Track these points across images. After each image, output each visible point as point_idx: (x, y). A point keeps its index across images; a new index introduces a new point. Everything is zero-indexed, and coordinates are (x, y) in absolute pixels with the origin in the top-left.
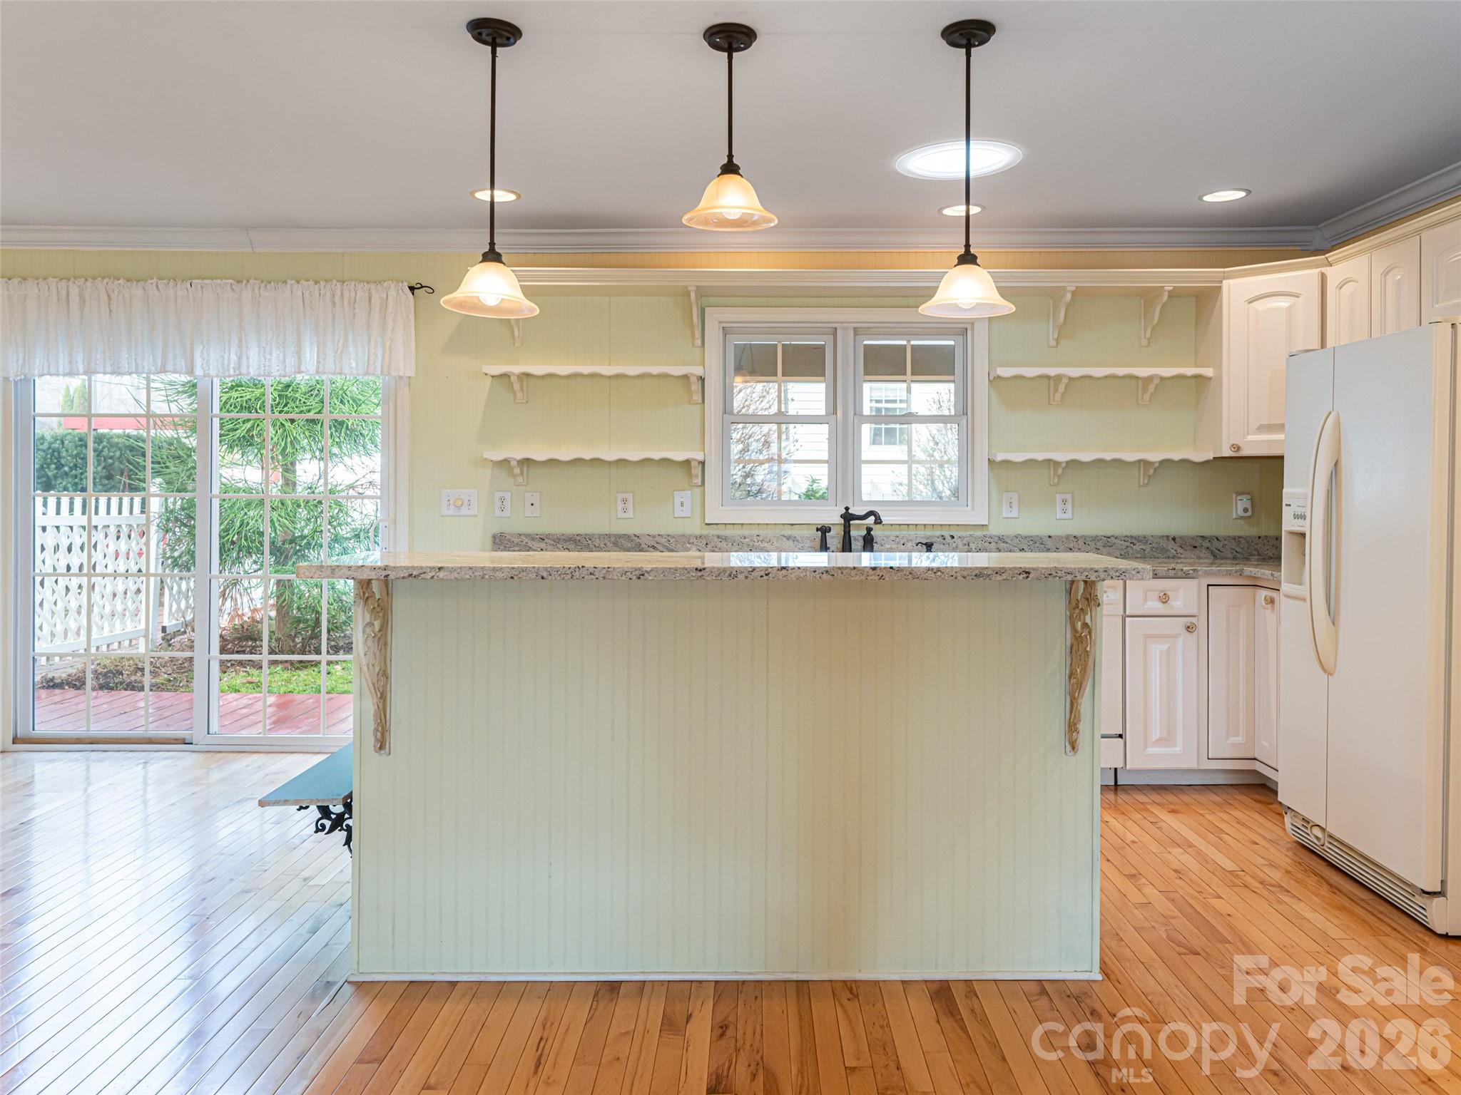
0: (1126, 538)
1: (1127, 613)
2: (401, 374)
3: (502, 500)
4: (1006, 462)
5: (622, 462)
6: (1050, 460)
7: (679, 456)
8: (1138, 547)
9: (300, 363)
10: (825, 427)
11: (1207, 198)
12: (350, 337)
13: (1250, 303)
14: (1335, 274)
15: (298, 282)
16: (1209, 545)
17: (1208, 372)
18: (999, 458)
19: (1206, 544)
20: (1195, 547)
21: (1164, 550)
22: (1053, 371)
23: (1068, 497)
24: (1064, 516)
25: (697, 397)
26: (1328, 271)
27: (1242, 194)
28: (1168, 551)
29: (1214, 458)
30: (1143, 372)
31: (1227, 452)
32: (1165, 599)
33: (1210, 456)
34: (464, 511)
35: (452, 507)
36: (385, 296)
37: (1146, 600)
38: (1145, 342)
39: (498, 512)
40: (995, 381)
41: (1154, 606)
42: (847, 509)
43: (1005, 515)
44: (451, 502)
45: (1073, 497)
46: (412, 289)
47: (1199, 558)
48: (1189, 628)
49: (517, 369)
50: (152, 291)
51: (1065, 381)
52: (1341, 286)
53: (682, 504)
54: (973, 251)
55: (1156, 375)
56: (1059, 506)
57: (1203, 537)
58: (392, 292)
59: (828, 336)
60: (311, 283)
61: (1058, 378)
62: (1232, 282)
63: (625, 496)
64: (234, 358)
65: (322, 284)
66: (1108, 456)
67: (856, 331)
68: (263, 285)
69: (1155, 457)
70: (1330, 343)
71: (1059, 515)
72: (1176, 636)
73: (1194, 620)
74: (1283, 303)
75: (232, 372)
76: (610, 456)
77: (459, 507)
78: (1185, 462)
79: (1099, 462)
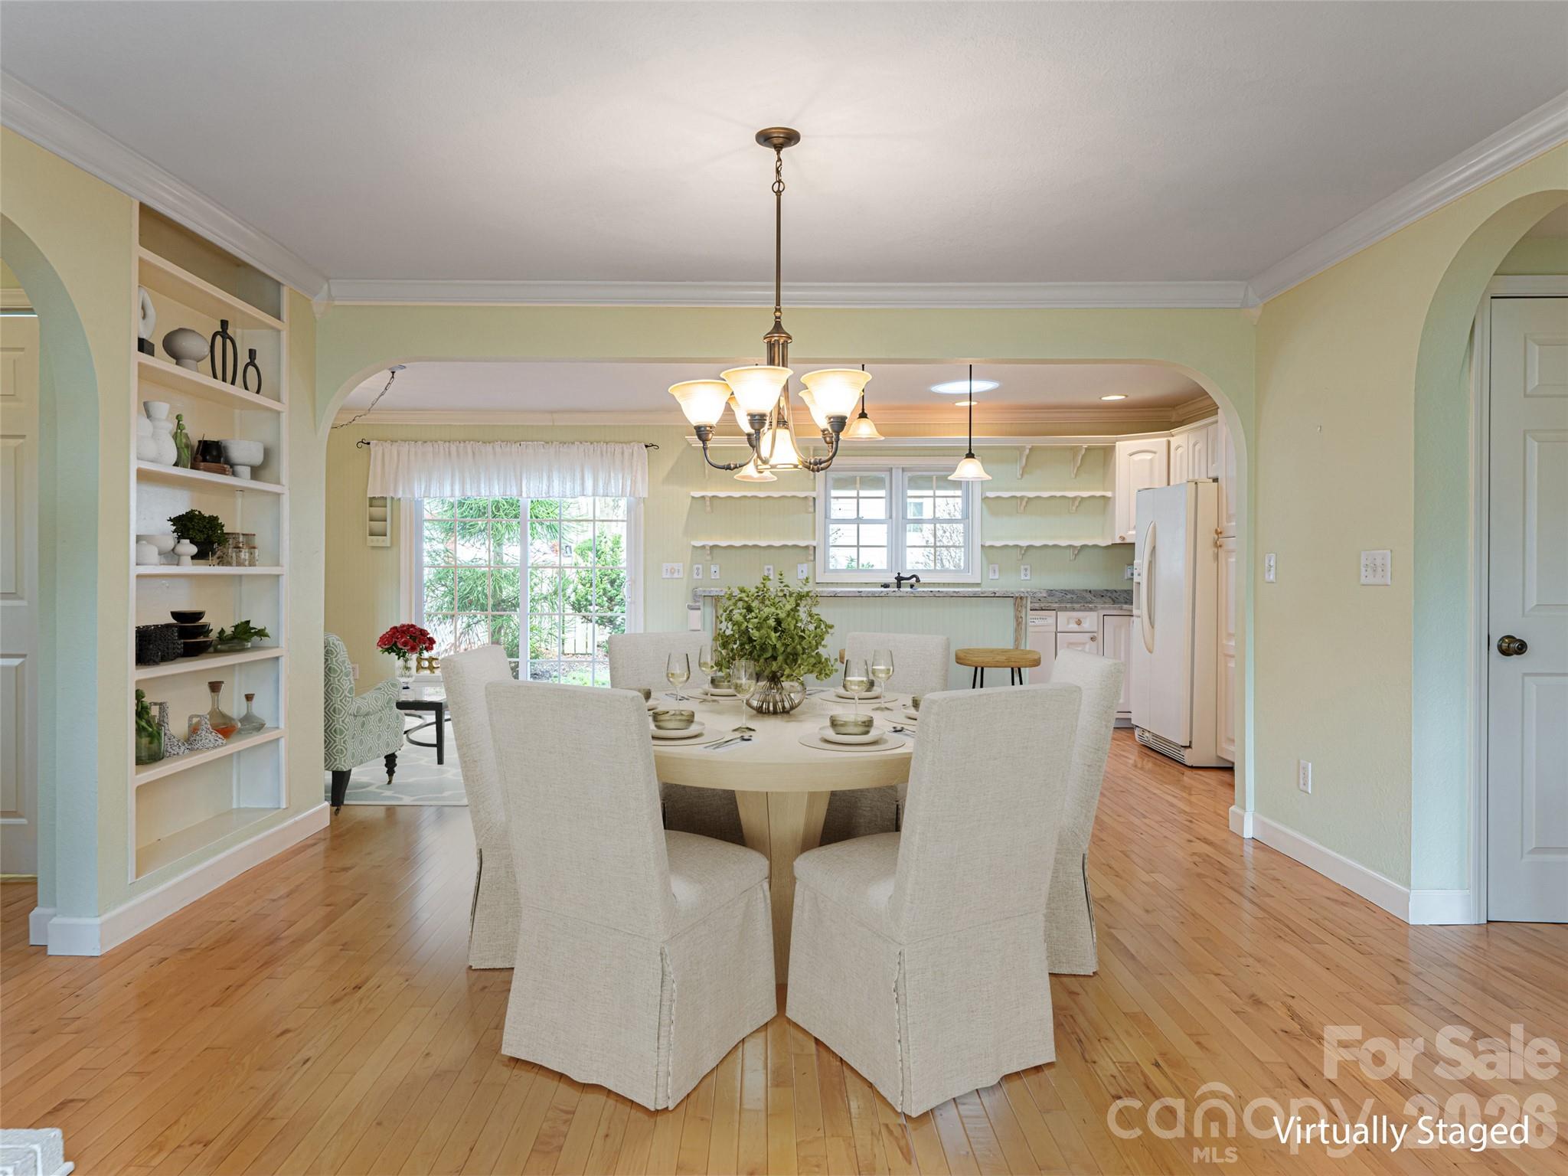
0: (1062, 591)
1: (1058, 630)
2: (641, 496)
3: (698, 569)
4: (992, 547)
5: (770, 547)
6: (1017, 546)
7: (803, 544)
8: (1069, 596)
9: (583, 490)
10: (885, 526)
11: (1104, 398)
12: (612, 475)
13: (1131, 455)
14: (1175, 441)
15: (581, 443)
16: (1110, 595)
17: (1109, 494)
18: (988, 544)
19: (1109, 594)
20: (1103, 596)
21: (1084, 598)
22: (1018, 494)
23: (1028, 567)
24: (1026, 578)
25: (811, 510)
26: (1171, 439)
27: (1123, 397)
28: (1086, 598)
29: (1113, 544)
30: (1071, 494)
31: (1118, 541)
32: (1079, 623)
33: (1110, 543)
34: (676, 575)
35: (669, 573)
36: (631, 451)
37: (1068, 623)
38: (1073, 476)
39: (695, 576)
40: (985, 499)
41: (1073, 626)
42: (899, 574)
43: (991, 578)
44: (669, 570)
45: (1031, 567)
46: (646, 446)
47: (1105, 603)
48: (1092, 639)
49: (710, 494)
50: (498, 449)
51: (1026, 499)
52: (1177, 449)
53: (802, 571)
54: (972, 452)
55: (1079, 496)
56: (1023, 572)
57: (1107, 590)
58: (636, 448)
59: (886, 473)
60: (589, 443)
61: (1022, 498)
62: (1121, 443)
63: (769, 567)
64: (545, 487)
65: (595, 443)
66: (1051, 543)
67: (903, 470)
68: (561, 445)
69: (1078, 543)
70: (1172, 483)
71: (1023, 577)
72: (1084, 644)
73: (1095, 634)
74: (1148, 456)
75: (544, 495)
76: (763, 544)
77: (673, 573)
78: (1095, 546)
79: (1045, 546)
